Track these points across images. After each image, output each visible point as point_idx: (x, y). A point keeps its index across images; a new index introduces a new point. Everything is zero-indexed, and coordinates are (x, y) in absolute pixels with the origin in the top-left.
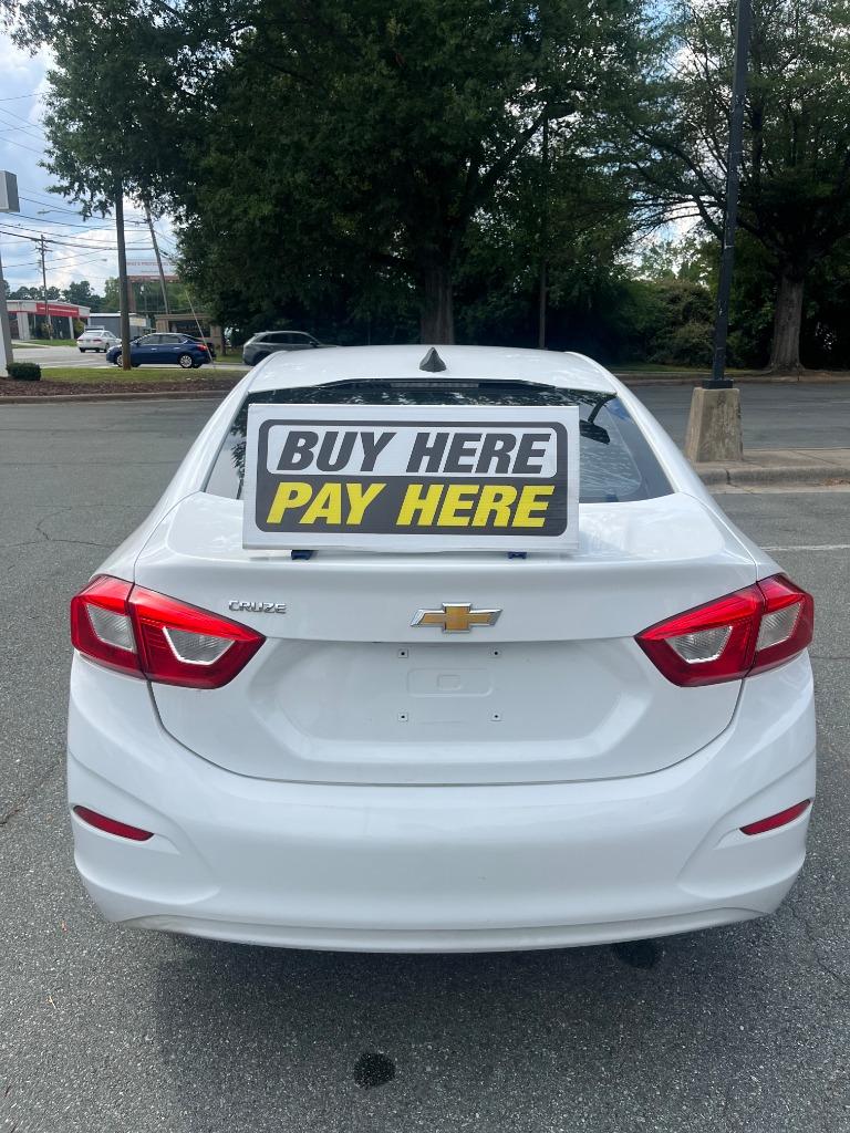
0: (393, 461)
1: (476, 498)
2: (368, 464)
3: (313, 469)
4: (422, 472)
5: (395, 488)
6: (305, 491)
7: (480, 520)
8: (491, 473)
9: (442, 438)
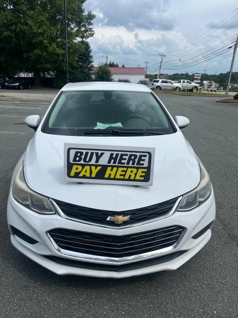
0: (104, 161)
1: (126, 171)
2: (97, 161)
3: (82, 162)
4: (112, 164)
5: (104, 168)
6: (80, 168)
7: (127, 177)
8: (130, 165)
9: (117, 155)
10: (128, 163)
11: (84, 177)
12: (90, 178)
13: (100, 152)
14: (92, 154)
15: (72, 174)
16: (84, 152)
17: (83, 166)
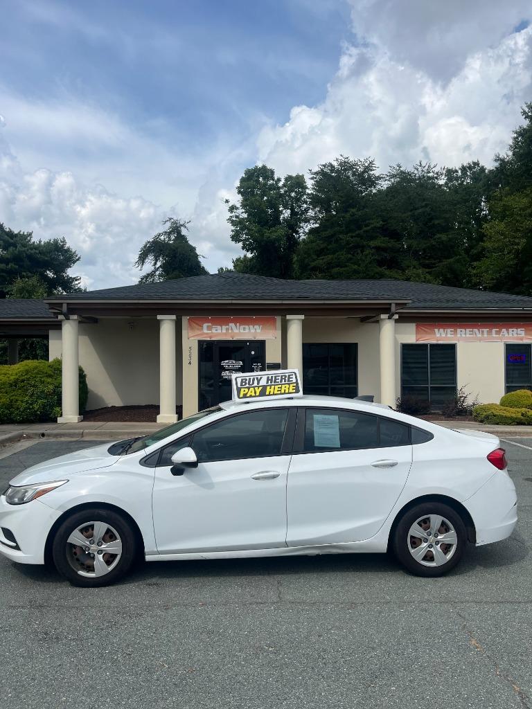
0: (263, 382)
1: (281, 388)
2: (258, 383)
3: (247, 385)
4: (269, 384)
5: (264, 388)
6: (246, 390)
7: (283, 391)
8: (283, 382)
9: (272, 377)
10: (281, 381)
11: (251, 396)
12: (255, 396)
13: (259, 377)
14: (254, 379)
15: (241, 396)
16: (248, 378)
17: (249, 388)
